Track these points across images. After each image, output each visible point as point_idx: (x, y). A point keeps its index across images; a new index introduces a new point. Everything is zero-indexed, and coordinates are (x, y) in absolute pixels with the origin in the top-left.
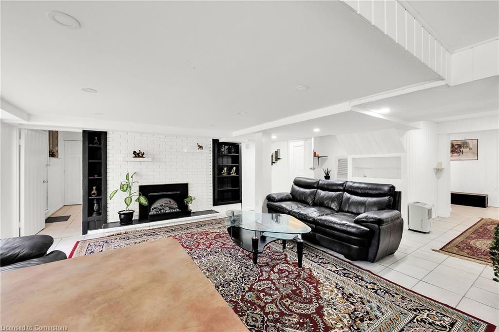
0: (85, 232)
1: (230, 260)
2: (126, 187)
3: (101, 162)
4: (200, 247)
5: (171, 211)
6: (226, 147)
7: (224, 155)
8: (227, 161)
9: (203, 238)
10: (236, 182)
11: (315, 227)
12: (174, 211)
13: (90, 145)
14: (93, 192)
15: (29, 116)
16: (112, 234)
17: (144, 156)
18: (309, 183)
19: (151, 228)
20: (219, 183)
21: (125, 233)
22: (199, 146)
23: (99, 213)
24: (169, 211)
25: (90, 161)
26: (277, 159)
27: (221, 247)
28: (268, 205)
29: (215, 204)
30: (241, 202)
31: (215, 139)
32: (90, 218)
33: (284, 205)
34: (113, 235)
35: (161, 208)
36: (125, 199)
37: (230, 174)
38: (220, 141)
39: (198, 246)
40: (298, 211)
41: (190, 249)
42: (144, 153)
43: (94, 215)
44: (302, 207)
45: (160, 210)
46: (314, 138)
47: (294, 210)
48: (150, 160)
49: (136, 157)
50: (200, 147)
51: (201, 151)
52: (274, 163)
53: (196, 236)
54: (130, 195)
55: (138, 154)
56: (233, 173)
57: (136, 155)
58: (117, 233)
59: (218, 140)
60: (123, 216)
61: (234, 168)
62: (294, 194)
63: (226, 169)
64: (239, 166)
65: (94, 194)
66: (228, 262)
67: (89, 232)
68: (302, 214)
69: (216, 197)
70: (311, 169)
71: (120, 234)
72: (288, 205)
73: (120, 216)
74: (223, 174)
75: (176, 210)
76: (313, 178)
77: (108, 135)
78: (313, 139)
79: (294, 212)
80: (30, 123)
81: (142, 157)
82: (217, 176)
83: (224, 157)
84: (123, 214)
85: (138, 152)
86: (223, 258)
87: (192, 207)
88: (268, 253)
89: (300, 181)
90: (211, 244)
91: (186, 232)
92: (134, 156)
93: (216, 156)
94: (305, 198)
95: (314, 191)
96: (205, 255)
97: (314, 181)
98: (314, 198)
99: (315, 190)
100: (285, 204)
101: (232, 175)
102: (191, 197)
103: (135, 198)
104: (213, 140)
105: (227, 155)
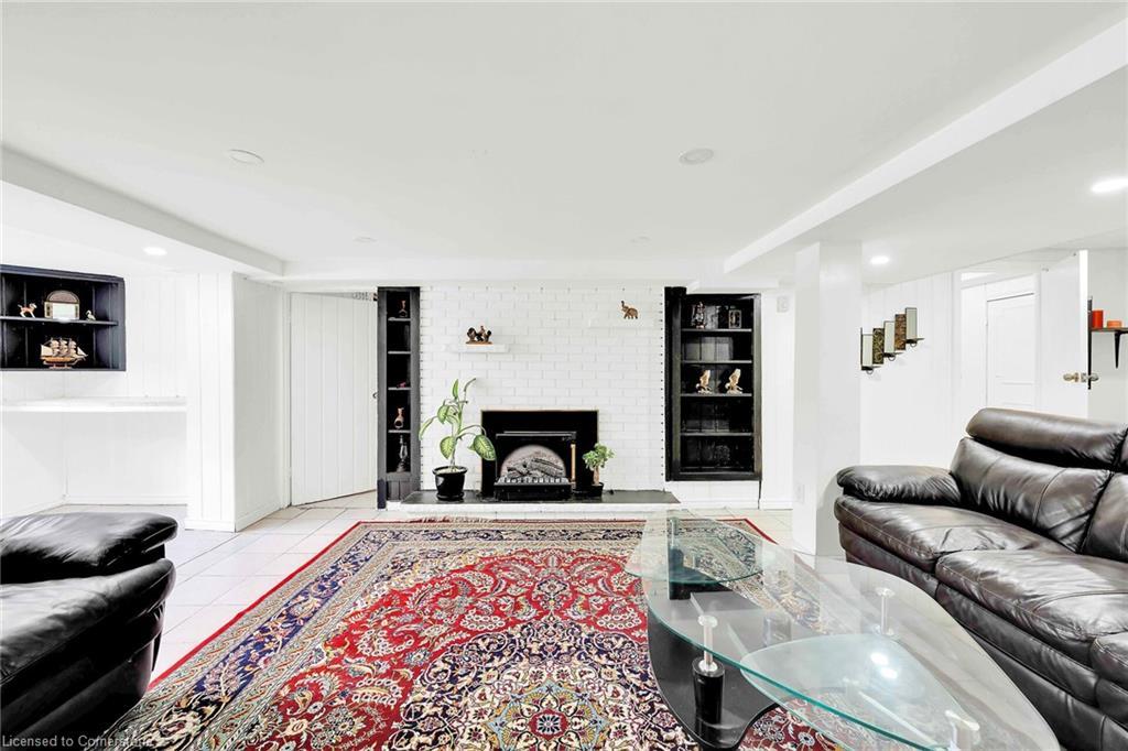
0: (381, 505)
1: (625, 708)
2: (451, 412)
3: (409, 356)
4: (569, 612)
5: (547, 481)
6: (712, 308)
7: (707, 333)
8: (717, 351)
9: (594, 581)
10: (743, 413)
11: (1093, 681)
12: (552, 481)
13: (391, 319)
14: (397, 420)
15: (283, 265)
16: (418, 517)
17: (490, 339)
18: (1057, 438)
19: (499, 517)
20: (685, 417)
21: (444, 521)
22: (625, 308)
23: (407, 468)
24: (541, 481)
25: (390, 353)
26: (904, 341)
27: (628, 631)
28: (840, 508)
29: (673, 473)
30: (758, 477)
31: (672, 286)
32: (392, 476)
33: (911, 520)
34: (420, 521)
35: (524, 470)
36: (443, 441)
37: (722, 389)
38: (688, 293)
39: (568, 604)
40: (982, 566)
41: (539, 608)
42: (489, 333)
43: (400, 468)
44: (1012, 546)
45: (522, 475)
46: (1094, 252)
47: (957, 557)
48: (502, 348)
49: (472, 341)
50: (630, 313)
51: (631, 322)
52: (889, 355)
53: (581, 568)
54: (459, 431)
55: (479, 335)
57: (472, 338)
58: (428, 516)
59: (684, 290)
60: (441, 480)
61: (738, 373)
62: (970, 477)
64: (751, 365)
65: (399, 423)
66: (618, 711)
67: (390, 504)
68: (1005, 590)
69: (677, 456)
70: (1076, 378)
71: (433, 521)
72: (929, 527)
73: (437, 480)
74: (700, 388)
75: (558, 480)
76: (1084, 416)
77: (421, 294)
78: (1084, 255)
79: (957, 566)
80: (285, 278)
81: (487, 341)
82: (678, 394)
83: (706, 338)
84: (441, 475)
85: (478, 330)
86: (610, 688)
87: (605, 477)
88: (797, 729)
89: (1008, 427)
90: (605, 611)
91: (564, 548)
92: (469, 339)
93: (677, 337)
94: (1028, 504)
95: (1091, 480)
96: (565, 649)
97: (1090, 432)
98: (1092, 513)
99: (1101, 474)
100: (919, 519)
102: (605, 448)
103: (468, 440)
104: (667, 289)
105: (714, 333)
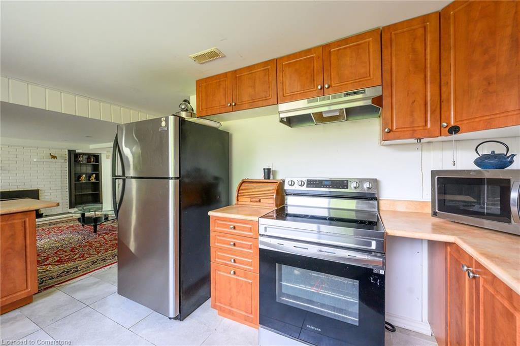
6: (85, 157)
7: (83, 164)
8: (86, 169)
10: (96, 186)
20: (76, 189)
22: (52, 156)
29: (71, 206)
31: (71, 149)
37: (89, 180)
38: (77, 152)
50: (54, 157)
56: (92, 180)
59: (75, 151)
63: (84, 176)
64: (99, 173)
69: (73, 201)
74: (81, 180)
82: (73, 182)
83: (82, 165)
93: (73, 165)
101: (92, 181)
104: (69, 150)
105: (86, 164)
